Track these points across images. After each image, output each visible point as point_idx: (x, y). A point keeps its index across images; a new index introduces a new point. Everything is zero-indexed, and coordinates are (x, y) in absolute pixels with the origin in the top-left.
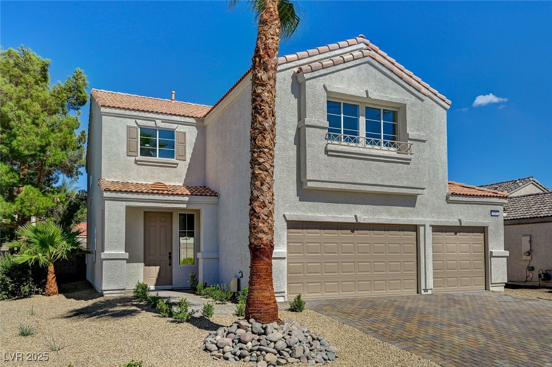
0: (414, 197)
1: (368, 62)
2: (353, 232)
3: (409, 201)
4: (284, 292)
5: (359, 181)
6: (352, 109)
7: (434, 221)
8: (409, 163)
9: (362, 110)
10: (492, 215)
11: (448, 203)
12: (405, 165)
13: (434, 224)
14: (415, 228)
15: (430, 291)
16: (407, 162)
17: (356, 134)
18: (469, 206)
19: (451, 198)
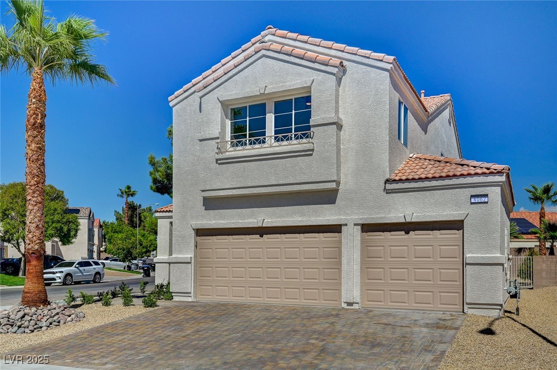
0: (335, 192)
1: (264, 56)
2: (262, 237)
3: (328, 197)
4: (191, 293)
5: (250, 185)
6: (259, 109)
7: (361, 219)
8: (311, 155)
9: (270, 107)
10: (472, 203)
11: (387, 193)
12: (306, 157)
13: (361, 222)
14: (336, 229)
15: (357, 305)
16: (308, 153)
17: (264, 134)
18: (428, 193)
19: (389, 186)
